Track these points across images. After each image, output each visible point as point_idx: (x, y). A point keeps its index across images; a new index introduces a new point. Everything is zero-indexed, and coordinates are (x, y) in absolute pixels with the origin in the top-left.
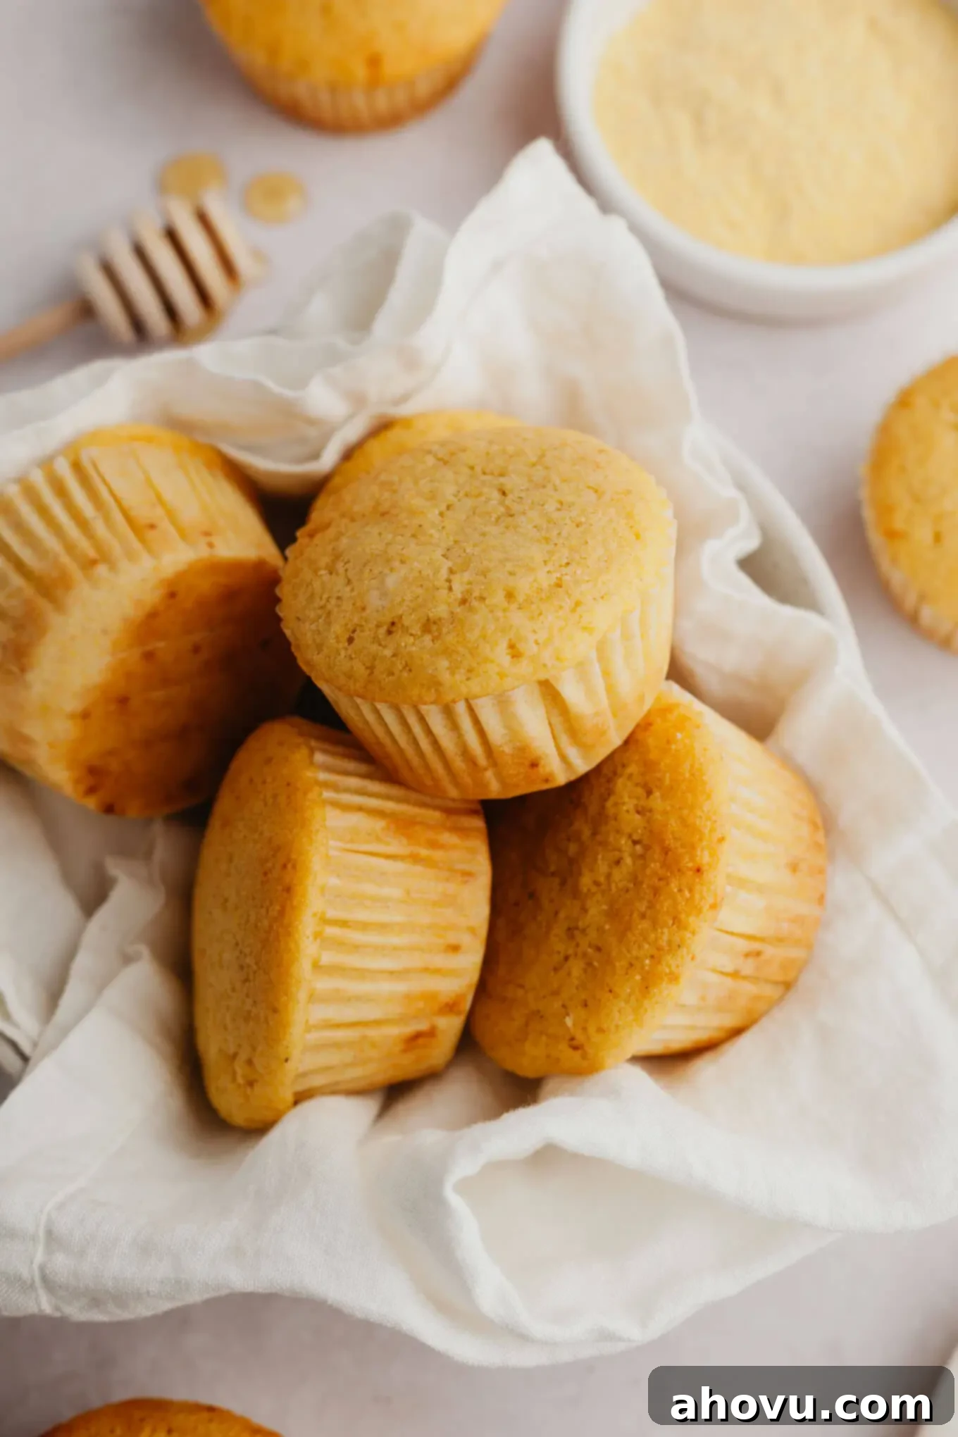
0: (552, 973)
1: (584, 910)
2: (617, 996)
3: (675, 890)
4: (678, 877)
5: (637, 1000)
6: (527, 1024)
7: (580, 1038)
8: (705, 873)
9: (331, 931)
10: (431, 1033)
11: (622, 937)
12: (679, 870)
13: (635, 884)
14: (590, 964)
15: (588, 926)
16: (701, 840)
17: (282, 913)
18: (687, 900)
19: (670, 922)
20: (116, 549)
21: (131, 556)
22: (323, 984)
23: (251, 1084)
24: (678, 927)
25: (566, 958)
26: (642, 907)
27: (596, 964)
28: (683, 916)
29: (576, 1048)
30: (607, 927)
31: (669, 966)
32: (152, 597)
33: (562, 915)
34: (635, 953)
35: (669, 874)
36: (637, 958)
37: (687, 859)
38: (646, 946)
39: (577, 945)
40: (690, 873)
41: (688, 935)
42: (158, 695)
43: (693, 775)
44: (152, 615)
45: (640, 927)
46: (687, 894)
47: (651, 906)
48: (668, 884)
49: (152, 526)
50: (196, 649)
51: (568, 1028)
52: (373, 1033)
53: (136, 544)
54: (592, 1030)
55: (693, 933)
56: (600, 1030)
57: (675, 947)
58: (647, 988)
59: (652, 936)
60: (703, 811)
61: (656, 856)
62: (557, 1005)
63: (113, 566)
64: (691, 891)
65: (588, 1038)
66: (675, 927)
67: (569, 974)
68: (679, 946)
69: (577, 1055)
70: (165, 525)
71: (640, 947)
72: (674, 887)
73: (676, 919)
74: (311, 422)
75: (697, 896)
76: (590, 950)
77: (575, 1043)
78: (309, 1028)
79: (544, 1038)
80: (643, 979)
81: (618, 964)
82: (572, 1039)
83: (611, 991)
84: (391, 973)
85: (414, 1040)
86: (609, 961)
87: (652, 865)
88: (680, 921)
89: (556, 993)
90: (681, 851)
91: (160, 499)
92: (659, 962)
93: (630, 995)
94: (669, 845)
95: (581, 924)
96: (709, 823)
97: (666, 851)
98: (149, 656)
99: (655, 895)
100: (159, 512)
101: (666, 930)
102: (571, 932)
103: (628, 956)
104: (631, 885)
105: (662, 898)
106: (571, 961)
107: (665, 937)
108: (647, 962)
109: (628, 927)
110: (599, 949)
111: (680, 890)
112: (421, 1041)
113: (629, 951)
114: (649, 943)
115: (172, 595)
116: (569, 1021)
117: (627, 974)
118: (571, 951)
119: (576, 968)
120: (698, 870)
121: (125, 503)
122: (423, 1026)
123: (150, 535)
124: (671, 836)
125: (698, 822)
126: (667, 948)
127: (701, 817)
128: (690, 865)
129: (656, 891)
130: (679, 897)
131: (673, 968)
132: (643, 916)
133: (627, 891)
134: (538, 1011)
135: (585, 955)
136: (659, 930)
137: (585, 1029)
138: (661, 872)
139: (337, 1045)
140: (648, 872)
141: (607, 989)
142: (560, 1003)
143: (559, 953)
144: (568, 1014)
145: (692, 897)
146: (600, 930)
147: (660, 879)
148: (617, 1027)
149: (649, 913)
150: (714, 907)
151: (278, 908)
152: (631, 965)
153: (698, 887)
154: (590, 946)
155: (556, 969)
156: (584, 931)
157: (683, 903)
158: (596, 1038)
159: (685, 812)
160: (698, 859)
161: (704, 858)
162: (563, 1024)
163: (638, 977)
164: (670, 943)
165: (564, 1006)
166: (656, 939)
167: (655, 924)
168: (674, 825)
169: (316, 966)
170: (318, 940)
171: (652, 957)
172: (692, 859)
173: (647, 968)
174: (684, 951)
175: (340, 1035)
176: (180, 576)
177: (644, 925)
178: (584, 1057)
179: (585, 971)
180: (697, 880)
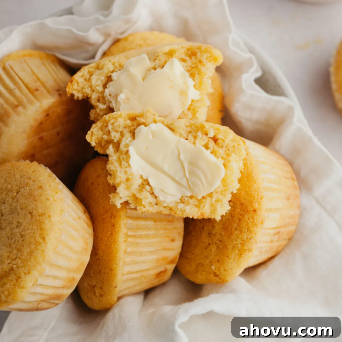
0: (204, 250)
1: (214, 227)
2: (230, 259)
3: (247, 219)
4: (247, 214)
5: (238, 259)
6: (197, 267)
7: (218, 273)
8: (257, 211)
9: (130, 240)
10: (165, 271)
11: (229, 237)
12: (248, 211)
13: (231, 217)
14: (218, 247)
15: (216, 233)
16: (254, 199)
17: (112, 234)
18: (252, 222)
19: (247, 230)
20: (25, 100)
21: (31, 102)
22: (128, 259)
23: (102, 296)
24: (250, 232)
25: (209, 244)
26: (235, 226)
27: (220, 247)
28: (251, 228)
29: (216, 276)
30: (223, 233)
31: (248, 246)
32: (40, 116)
33: (205, 228)
34: (235, 242)
35: (244, 213)
36: (236, 244)
37: (250, 207)
38: (239, 240)
39: (213, 240)
40: (252, 212)
41: (254, 235)
42: (45, 152)
43: (248, 174)
44: (41, 123)
45: (235, 233)
46: (252, 220)
47: (238, 225)
48: (244, 217)
49: (37, 90)
50: (58, 134)
51: (213, 270)
52: (145, 274)
53: (32, 97)
54: (222, 270)
55: (255, 234)
56: (225, 270)
57: (249, 239)
58: (241, 255)
59: (240, 236)
60: (254, 188)
61: (238, 207)
62: (208, 261)
63: (24, 107)
64: (253, 219)
65: (221, 272)
66: (248, 232)
67: (211, 250)
68: (251, 239)
69: (217, 278)
70: (42, 89)
71: (236, 240)
72: (246, 217)
73: (248, 229)
74: (90, 44)
75: (255, 221)
76: (218, 242)
77: (216, 274)
78: (123, 275)
79: (204, 273)
80: (239, 251)
81: (229, 247)
82: (215, 273)
83: (227, 257)
84: (151, 252)
85: (159, 275)
86: (225, 247)
87: (237, 210)
88: (250, 230)
89: (207, 257)
90: (247, 204)
91: (38, 78)
92: (244, 245)
93: (234, 258)
94: (243, 202)
95: (213, 232)
96: (256, 193)
97: (242, 204)
98: (41, 139)
99: (240, 221)
100: (39, 84)
101: (245, 234)
102: (210, 234)
103: (232, 244)
104: (230, 218)
105: (242, 222)
106: (211, 246)
107: (245, 237)
108: (240, 245)
109: (231, 234)
110: (221, 241)
111: (249, 219)
112: (161, 274)
113: (232, 242)
114: (239, 239)
115: (48, 115)
116: (213, 267)
117: (232, 250)
118: (210, 242)
119: (213, 248)
120: (255, 211)
121: (26, 82)
122: (162, 269)
123: (37, 93)
124: (243, 199)
125: (252, 192)
126: (246, 240)
127: (253, 191)
128: (251, 209)
129: (240, 220)
130: (249, 221)
131: (250, 247)
132: (236, 229)
133: (229, 220)
134: (201, 263)
135: (216, 243)
136: (243, 234)
137: (219, 270)
138: (241, 213)
139: (133, 279)
140: (236, 212)
141: (226, 256)
142: (209, 261)
143: (206, 242)
144: (212, 265)
145: (253, 221)
146: (220, 234)
147: (241, 215)
148: (231, 269)
149: (238, 228)
150: (262, 223)
151: (110, 232)
152: (234, 247)
153: (255, 217)
154: (218, 240)
155: (206, 248)
156: (214, 235)
157: (251, 224)
158: (224, 273)
159: (247, 189)
160: (254, 206)
161: (256, 206)
162: (211, 268)
163: (237, 251)
164: (247, 238)
165: (210, 262)
166: (242, 238)
167: (241, 232)
168: (243, 194)
169: (125, 252)
170: (125, 243)
171: (241, 243)
172: (252, 207)
173: (240, 248)
174: (253, 240)
175: (134, 276)
176: (50, 108)
177: (237, 232)
178: (220, 278)
179: (217, 249)
180: (255, 214)
